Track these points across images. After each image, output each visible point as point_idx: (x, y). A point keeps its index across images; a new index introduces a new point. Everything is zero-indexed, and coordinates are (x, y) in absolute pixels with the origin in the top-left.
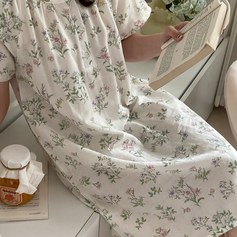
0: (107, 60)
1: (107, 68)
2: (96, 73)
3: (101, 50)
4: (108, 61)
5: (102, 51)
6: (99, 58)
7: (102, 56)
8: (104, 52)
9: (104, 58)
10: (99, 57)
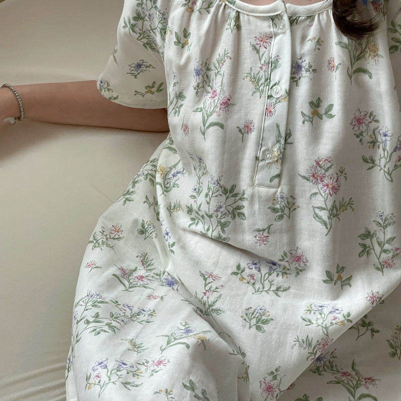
0: (322, 191)
1: (317, 211)
2: (283, 211)
3: (315, 161)
4: (323, 195)
5: (318, 163)
6: (304, 178)
7: (313, 176)
8: (320, 167)
9: (316, 183)
10: (306, 175)
